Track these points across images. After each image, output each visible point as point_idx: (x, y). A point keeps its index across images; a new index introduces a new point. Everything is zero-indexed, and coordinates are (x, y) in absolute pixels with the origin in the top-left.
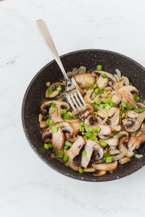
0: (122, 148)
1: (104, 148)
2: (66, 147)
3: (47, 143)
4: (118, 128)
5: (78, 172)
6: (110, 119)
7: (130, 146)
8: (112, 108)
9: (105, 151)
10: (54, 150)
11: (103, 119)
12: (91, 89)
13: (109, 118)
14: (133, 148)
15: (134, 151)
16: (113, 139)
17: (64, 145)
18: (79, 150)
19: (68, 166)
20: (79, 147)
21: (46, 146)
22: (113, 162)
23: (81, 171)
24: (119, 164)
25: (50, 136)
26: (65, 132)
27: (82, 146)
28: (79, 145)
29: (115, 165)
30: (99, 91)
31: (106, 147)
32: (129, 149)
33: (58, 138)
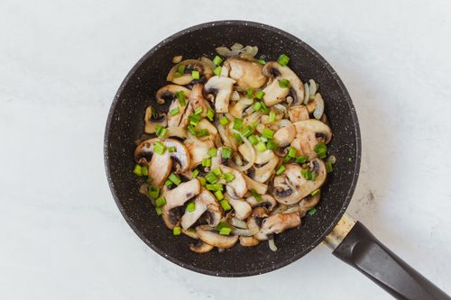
0: (252, 223)
1: (224, 213)
2: (168, 183)
3: (142, 165)
4: (262, 189)
5: (172, 231)
6: (256, 169)
7: (266, 225)
8: (268, 151)
9: (224, 219)
10: (149, 180)
11: (244, 162)
12: (249, 98)
13: (256, 165)
14: (270, 231)
15: (268, 235)
16: (245, 203)
17: (167, 178)
18: (186, 199)
19: (161, 215)
20: (188, 195)
21: (138, 170)
22: (231, 235)
23: (177, 231)
24: (238, 241)
25: (149, 156)
26: (174, 160)
27: (192, 196)
28: (189, 191)
29: (232, 241)
30: (262, 107)
31: (228, 211)
32: (262, 230)
33: (160, 165)
